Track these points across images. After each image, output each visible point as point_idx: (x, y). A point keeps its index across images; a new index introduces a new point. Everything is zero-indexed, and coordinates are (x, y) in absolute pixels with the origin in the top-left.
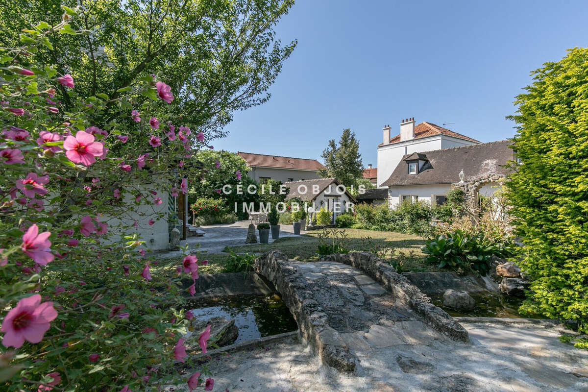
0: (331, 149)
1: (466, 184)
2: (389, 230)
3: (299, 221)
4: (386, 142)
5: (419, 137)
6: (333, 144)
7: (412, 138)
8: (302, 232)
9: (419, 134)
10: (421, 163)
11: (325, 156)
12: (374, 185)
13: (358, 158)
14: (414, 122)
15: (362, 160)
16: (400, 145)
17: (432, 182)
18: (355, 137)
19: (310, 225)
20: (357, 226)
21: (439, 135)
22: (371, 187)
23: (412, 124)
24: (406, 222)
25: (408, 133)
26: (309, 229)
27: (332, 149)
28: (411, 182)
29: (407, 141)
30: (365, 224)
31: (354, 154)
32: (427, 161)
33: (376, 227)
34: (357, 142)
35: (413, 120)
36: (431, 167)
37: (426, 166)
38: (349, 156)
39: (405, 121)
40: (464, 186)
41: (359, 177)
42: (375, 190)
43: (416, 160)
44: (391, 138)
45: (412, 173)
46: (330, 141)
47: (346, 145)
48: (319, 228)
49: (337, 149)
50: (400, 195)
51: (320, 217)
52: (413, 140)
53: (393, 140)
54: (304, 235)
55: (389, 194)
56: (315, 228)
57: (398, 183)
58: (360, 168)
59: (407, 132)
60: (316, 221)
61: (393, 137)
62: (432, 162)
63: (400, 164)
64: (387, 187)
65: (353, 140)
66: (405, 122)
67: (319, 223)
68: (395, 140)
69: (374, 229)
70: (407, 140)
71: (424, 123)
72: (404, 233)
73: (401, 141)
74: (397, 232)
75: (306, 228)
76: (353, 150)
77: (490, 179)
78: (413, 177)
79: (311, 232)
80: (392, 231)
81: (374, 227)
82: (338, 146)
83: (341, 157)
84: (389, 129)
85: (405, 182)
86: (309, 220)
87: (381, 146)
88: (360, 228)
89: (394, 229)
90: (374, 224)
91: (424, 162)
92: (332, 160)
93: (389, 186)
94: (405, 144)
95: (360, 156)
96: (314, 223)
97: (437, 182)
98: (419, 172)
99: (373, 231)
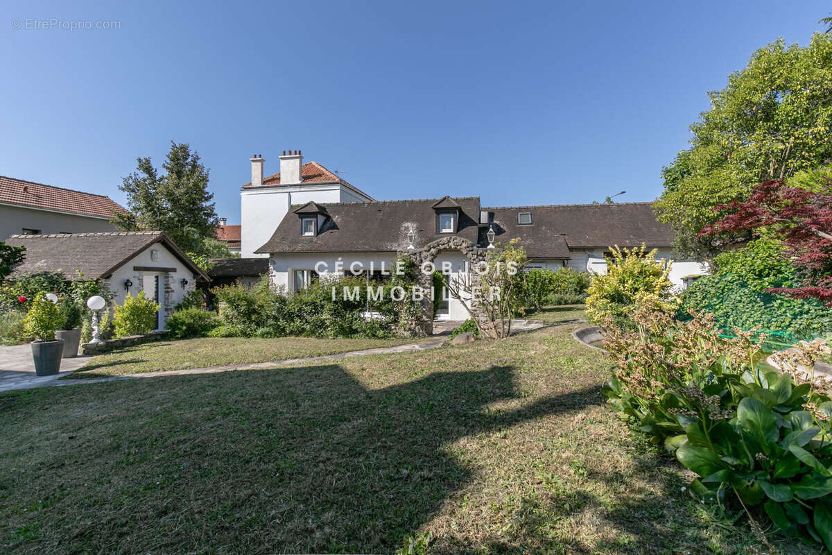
0: (142, 175)
1: (419, 250)
2: (291, 333)
3: (58, 334)
4: (257, 182)
5: (309, 182)
6: (147, 167)
7: (299, 182)
8: (68, 365)
9: (309, 178)
10: (321, 219)
11: (127, 188)
12: (234, 253)
13: (207, 199)
14: (301, 158)
15: (215, 207)
16: (280, 190)
17: (341, 249)
18: (199, 162)
19: (93, 341)
20: (223, 330)
21: (337, 183)
22: (228, 255)
23: (298, 160)
24: (326, 316)
25: (293, 174)
26: (89, 352)
27: (146, 176)
28: (307, 247)
29: (291, 186)
30: (241, 327)
31: (198, 192)
32: (328, 218)
33: (266, 330)
34: (205, 171)
35: (299, 154)
36: (334, 227)
37: (328, 225)
38: (186, 193)
39: (287, 152)
40: (415, 254)
41: (210, 236)
42: (238, 260)
43: (313, 213)
44: (264, 177)
45: (307, 234)
46: (140, 160)
47: (179, 174)
48: (123, 345)
49: (157, 178)
50: (289, 269)
51: (126, 319)
52: (300, 185)
53: (267, 181)
54: (74, 375)
55: (271, 268)
56: (109, 345)
57: (287, 249)
58: (211, 220)
59: (290, 170)
60: (113, 327)
61: (268, 176)
62: (336, 219)
63: (285, 220)
64: (267, 256)
65: (194, 166)
66: (288, 154)
67: (120, 334)
68: (271, 182)
69: (263, 335)
70: (291, 183)
71: (314, 163)
72: (320, 337)
73: (281, 183)
74: (308, 336)
75: (81, 350)
76: (195, 185)
77: (451, 244)
78: (310, 239)
79: (98, 359)
80: (297, 335)
81: (260, 331)
82: (162, 173)
83: (170, 196)
84: (262, 161)
85: (299, 248)
86: (92, 330)
87: (248, 188)
88: (230, 335)
89: (300, 332)
90: (259, 324)
91: (325, 218)
92: (149, 200)
93: (272, 254)
94: (289, 190)
95: (211, 197)
96: (107, 334)
97: (348, 249)
98: (318, 233)
99: (260, 340)
